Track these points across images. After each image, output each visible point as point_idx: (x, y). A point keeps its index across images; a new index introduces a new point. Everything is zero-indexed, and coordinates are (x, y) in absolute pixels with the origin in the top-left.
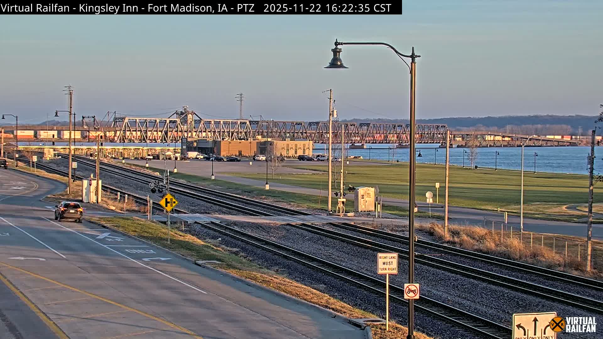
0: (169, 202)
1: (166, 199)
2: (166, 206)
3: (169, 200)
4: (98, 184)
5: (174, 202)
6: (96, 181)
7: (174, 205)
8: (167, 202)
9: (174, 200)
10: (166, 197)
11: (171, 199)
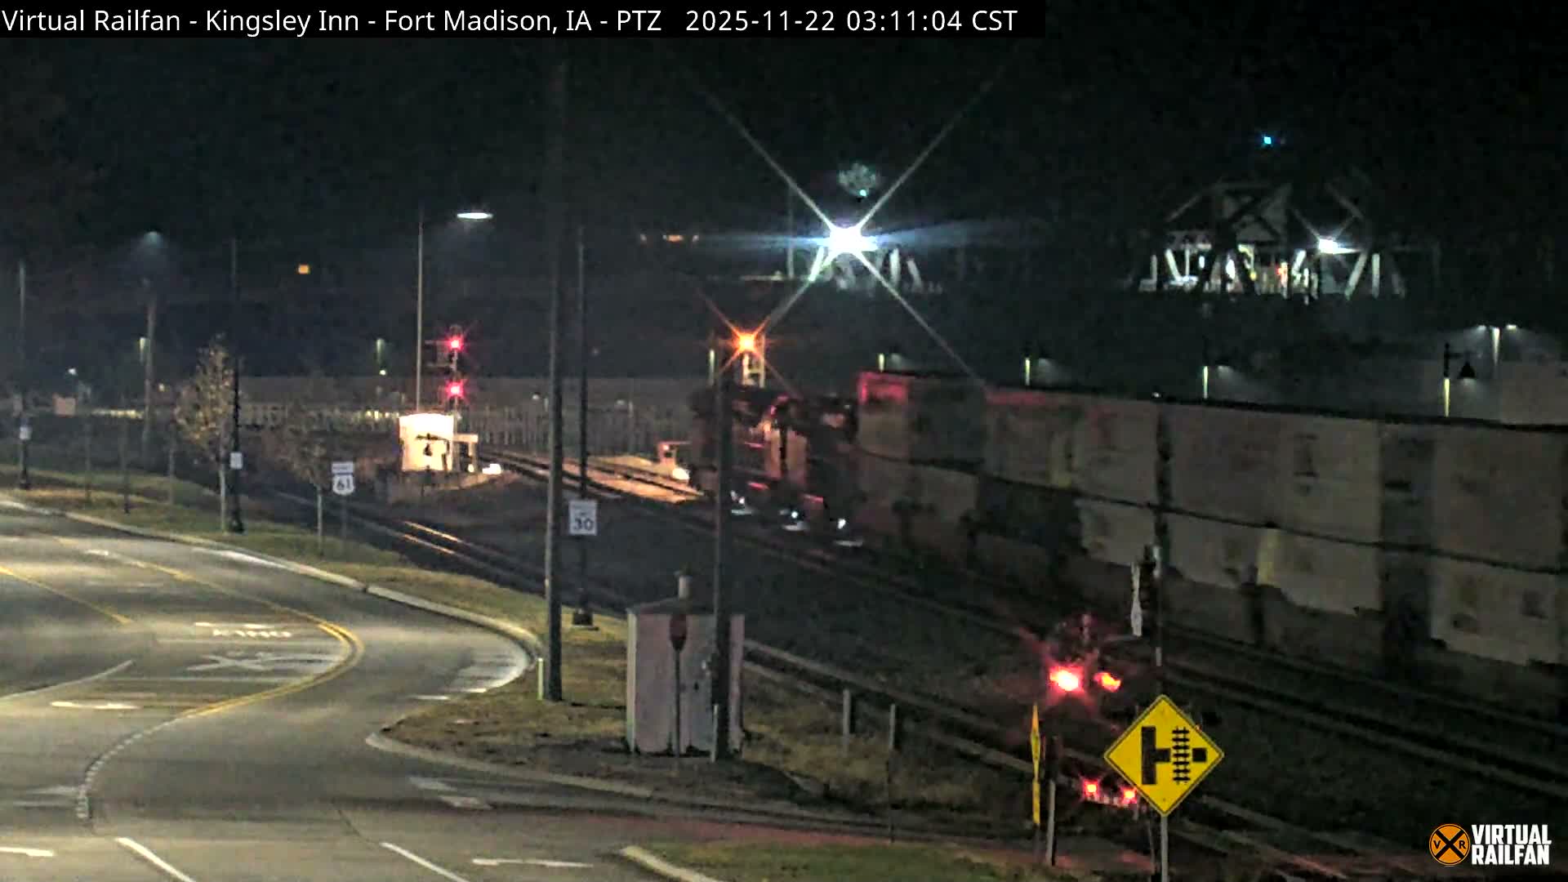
0: (1164, 755)
1: (1149, 734)
2: (1149, 777)
3: (1163, 741)
4: (724, 632)
5: (1200, 755)
6: (712, 621)
7: (1197, 770)
8: (1152, 756)
9: (1197, 740)
10: (1147, 722)
11: (1180, 735)
